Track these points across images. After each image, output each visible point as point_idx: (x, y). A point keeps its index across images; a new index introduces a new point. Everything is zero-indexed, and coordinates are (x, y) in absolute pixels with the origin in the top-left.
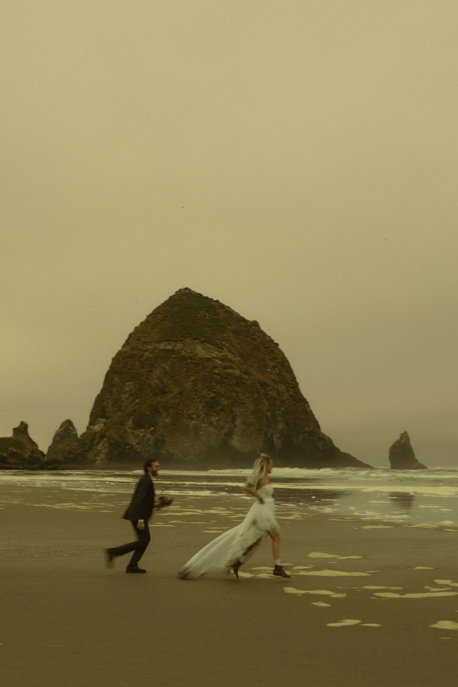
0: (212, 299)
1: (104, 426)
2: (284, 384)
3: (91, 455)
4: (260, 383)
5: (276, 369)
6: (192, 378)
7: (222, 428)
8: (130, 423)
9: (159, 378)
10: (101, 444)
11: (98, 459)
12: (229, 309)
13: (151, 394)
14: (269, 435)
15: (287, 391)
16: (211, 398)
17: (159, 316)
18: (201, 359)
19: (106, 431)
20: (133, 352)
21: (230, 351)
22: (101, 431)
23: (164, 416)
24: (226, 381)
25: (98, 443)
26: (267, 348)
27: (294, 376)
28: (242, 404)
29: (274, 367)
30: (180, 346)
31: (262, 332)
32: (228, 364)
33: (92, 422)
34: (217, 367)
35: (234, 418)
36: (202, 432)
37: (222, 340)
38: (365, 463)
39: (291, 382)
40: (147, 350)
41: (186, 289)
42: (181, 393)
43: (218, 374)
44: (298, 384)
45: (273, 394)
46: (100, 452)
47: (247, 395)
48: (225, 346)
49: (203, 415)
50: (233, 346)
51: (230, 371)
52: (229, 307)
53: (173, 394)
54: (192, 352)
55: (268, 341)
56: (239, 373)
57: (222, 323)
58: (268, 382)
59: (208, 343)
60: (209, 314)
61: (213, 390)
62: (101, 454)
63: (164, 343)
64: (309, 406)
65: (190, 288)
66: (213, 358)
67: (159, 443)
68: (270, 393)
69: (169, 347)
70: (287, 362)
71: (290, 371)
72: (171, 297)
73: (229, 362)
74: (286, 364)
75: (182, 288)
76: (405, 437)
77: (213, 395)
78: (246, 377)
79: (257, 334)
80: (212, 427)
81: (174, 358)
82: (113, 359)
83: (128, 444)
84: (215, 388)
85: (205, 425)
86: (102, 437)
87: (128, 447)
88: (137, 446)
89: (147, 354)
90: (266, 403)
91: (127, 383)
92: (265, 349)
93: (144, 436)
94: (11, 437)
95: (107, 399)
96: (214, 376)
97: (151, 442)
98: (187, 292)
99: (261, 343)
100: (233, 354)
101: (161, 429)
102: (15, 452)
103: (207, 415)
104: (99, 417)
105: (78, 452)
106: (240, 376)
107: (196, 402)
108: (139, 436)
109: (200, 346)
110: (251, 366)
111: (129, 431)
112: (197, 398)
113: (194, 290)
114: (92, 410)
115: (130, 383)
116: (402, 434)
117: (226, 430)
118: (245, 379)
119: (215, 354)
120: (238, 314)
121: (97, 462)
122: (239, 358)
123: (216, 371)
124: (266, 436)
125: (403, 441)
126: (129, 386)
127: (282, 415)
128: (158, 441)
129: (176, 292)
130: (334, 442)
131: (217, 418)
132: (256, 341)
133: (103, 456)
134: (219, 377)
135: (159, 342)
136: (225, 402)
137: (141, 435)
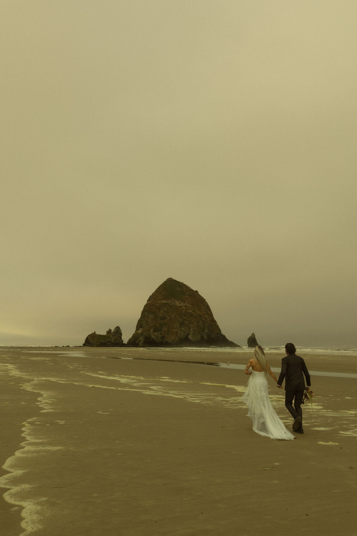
0: (180, 282)
1: (142, 331)
2: (208, 315)
3: (137, 342)
4: (199, 315)
5: (205, 309)
6: (175, 314)
7: (186, 332)
8: (152, 330)
9: (162, 314)
10: (141, 338)
11: (140, 343)
12: (187, 286)
13: (159, 319)
14: (202, 335)
15: (209, 318)
16: (181, 321)
17: (161, 289)
18: (177, 306)
19: (143, 333)
20: (152, 304)
21: (188, 303)
22: (141, 333)
23: (164, 327)
24: (187, 315)
25: (140, 337)
26: (201, 301)
27: (211, 312)
28: (192, 323)
29: (204, 309)
30: (169, 301)
31: (199, 295)
33: (137, 329)
34: (184, 309)
35: (190, 328)
37: (185, 298)
38: (238, 345)
39: (210, 314)
40: (158, 303)
41: (171, 278)
42: (171, 319)
43: (184, 312)
44: (213, 315)
45: (204, 319)
46: (140, 341)
47: (194, 320)
48: (186, 301)
49: (178, 327)
50: (189, 301)
51: (188, 311)
53: (168, 319)
54: (174, 304)
55: (201, 298)
56: (192, 312)
57: (184, 292)
58: (202, 314)
59: (180, 300)
60: (180, 288)
61: (182, 318)
62: (141, 341)
63: (164, 300)
64: (217, 323)
65: (172, 278)
66: (182, 306)
67: (163, 337)
68: (203, 319)
69: (166, 302)
71: (210, 310)
72: (165, 281)
73: (188, 307)
74: (208, 307)
75: (169, 278)
76: (253, 334)
77: (182, 320)
79: (197, 296)
80: (182, 332)
81: (168, 306)
82: (145, 306)
83: (151, 338)
85: (179, 331)
86: (141, 335)
87: (151, 339)
88: (155, 339)
89: (157, 304)
90: (201, 323)
91: (150, 315)
92: (201, 302)
93: (157, 335)
94: (106, 335)
95: (143, 321)
96: (183, 313)
97: (160, 337)
98: (171, 279)
99: (199, 300)
100: (189, 304)
101: (163, 332)
102: (109, 340)
103: (180, 327)
104: (140, 328)
106: (192, 313)
107: (176, 322)
108: (155, 335)
109: (177, 302)
110: (196, 309)
111: (152, 333)
112: (177, 321)
113: (174, 279)
114: (137, 325)
115: (152, 315)
116: (252, 334)
117: (187, 333)
118: (194, 314)
119: (183, 304)
120: (190, 288)
121: (140, 344)
122: (191, 306)
123: (183, 311)
124: (201, 335)
125: (253, 336)
126: (151, 316)
127: (207, 327)
128: (162, 336)
129: (167, 280)
130: (226, 337)
132: (197, 298)
133: (142, 342)
134: (184, 313)
135: (162, 300)
136: (187, 323)
137: (156, 334)
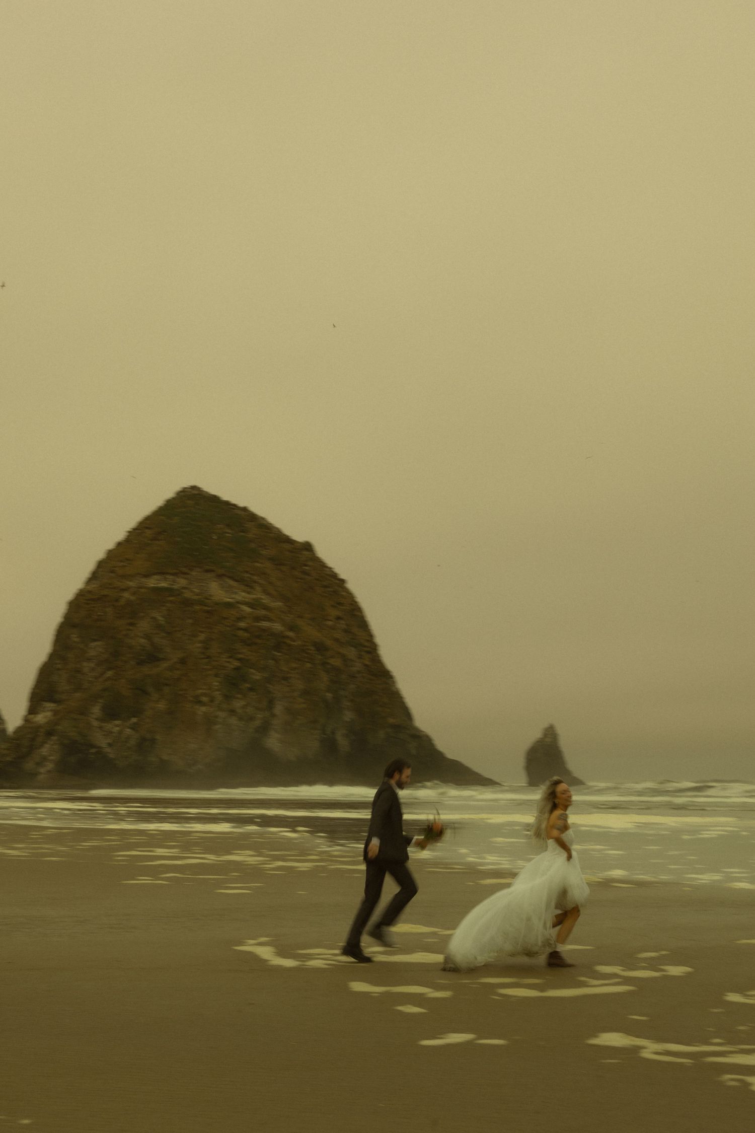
0: (235, 505)
1: (54, 715)
2: (355, 647)
3: (29, 765)
4: (314, 644)
5: (342, 622)
6: (202, 637)
7: (251, 719)
8: (96, 710)
9: (147, 637)
10: (47, 746)
11: (42, 770)
12: (265, 522)
13: (133, 662)
14: (328, 731)
15: (359, 658)
16: (234, 669)
17: (148, 532)
18: (217, 604)
19: (56, 724)
20: (105, 592)
21: (265, 592)
22: (47, 723)
23: (154, 699)
24: (259, 641)
25: (42, 745)
26: (326, 587)
27: (370, 633)
28: (285, 679)
29: (338, 618)
30: (182, 582)
31: (318, 560)
32: (263, 612)
33: (33, 709)
34: (245, 618)
35: (271, 703)
36: (218, 727)
37: (253, 572)
38: (486, 774)
39: (366, 644)
40: (127, 589)
41: (194, 488)
42: (183, 661)
43: (245, 630)
44: (376, 647)
45: (336, 662)
46: (44, 759)
47: (294, 665)
48: (255, 582)
49: (219, 698)
50: (270, 583)
51: (265, 624)
52: (263, 519)
53: (170, 662)
54: (201, 593)
55: (327, 575)
56: (281, 629)
57: (253, 545)
58: (328, 642)
59: (230, 577)
60: (232, 529)
61: (237, 657)
62: (46, 763)
63: (156, 577)
64: (394, 682)
65: (199, 486)
66: (238, 603)
67: (145, 745)
68: (332, 661)
69: (164, 584)
70: (358, 609)
71: (364, 625)
72: (167, 501)
73: (264, 609)
74: (357, 614)
75: (187, 487)
76: (550, 733)
77: (237, 664)
78: (291, 634)
79: (310, 563)
80: (235, 718)
81: (171, 602)
82: (69, 603)
83: (92, 746)
84: (239, 653)
85: (222, 714)
86: (50, 734)
87: (92, 751)
88: (108, 750)
89: (126, 595)
90: (325, 678)
91: (93, 644)
92: (324, 589)
93: (120, 733)
95: (59, 669)
96: (241, 633)
97: (132, 743)
98: (196, 492)
99: (318, 580)
100: (271, 596)
101: (149, 721)
103: (227, 697)
104: (46, 701)
105: (8, 759)
106: (282, 632)
107: (208, 675)
108: (111, 732)
109: (215, 583)
110: (300, 617)
111: (95, 723)
112: (211, 670)
114: (32, 689)
115: (97, 643)
116: (546, 730)
117: (257, 723)
118: (290, 638)
119: (241, 596)
120: (279, 530)
121: (41, 777)
122: (280, 604)
123: (242, 624)
124: (324, 732)
125: (547, 740)
126: (96, 648)
127: (350, 698)
128: (143, 740)
129: (177, 494)
130: (434, 742)
131: (243, 703)
132: (308, 574)
133: (50, 766)
134: (246, 635)
135: (147, 575)
136: (257, 676)
137: (116, 730)
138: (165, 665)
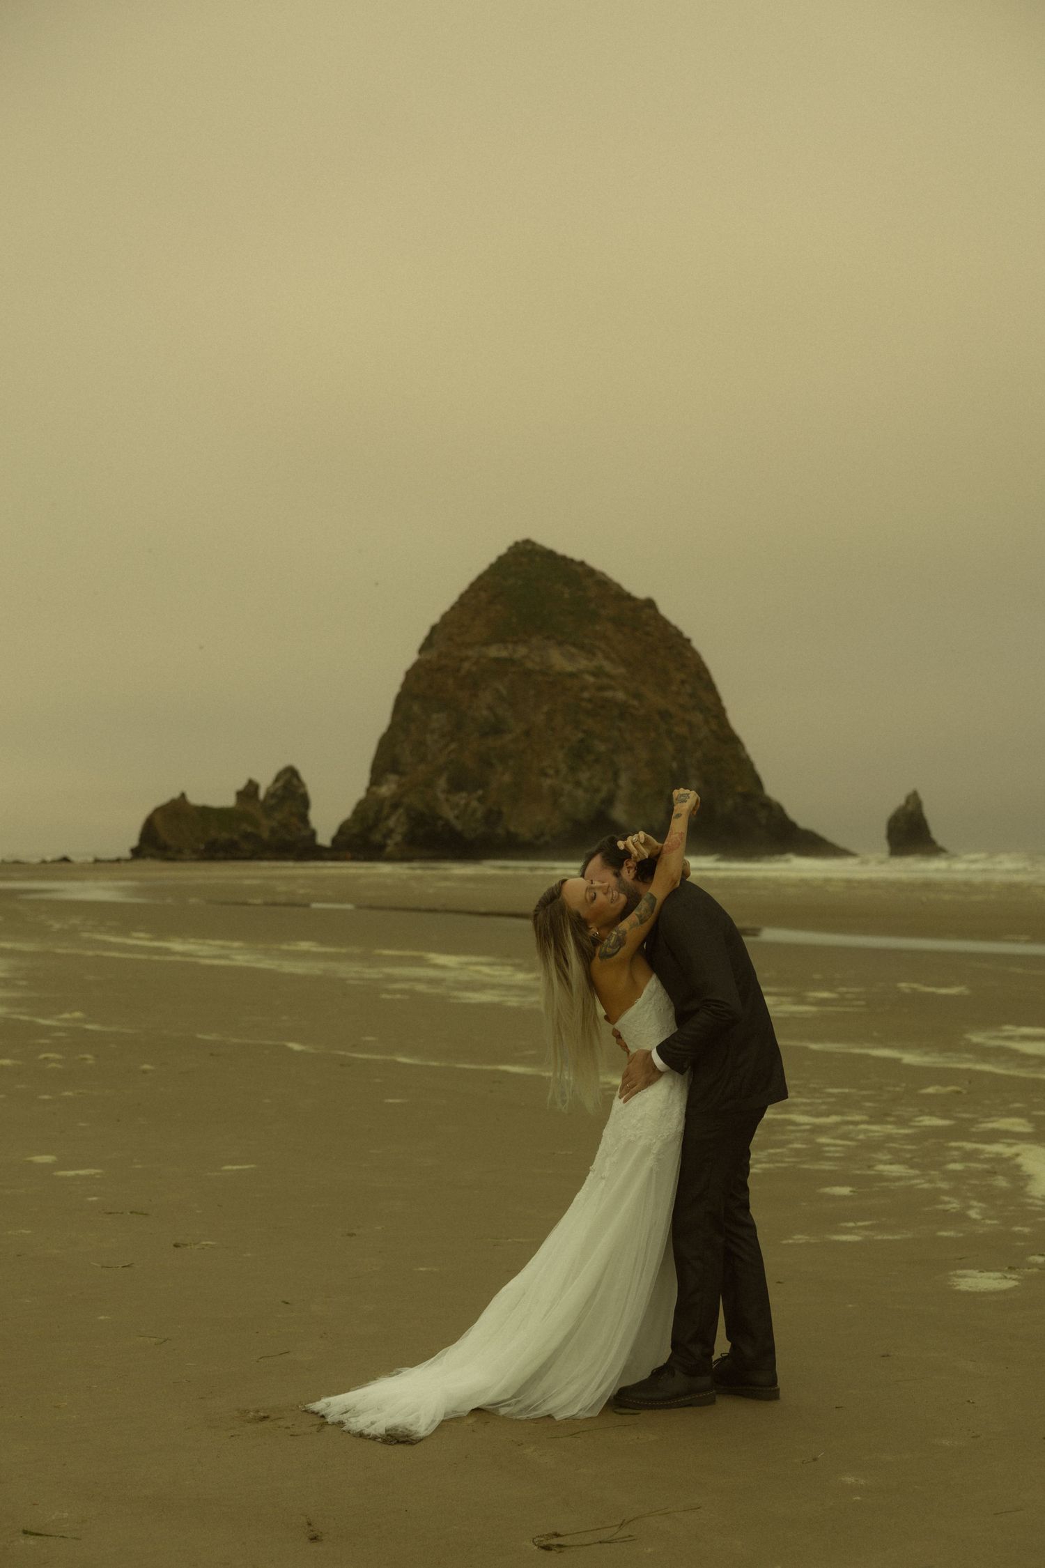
0: (572, 561)
1: (398, 787)
2: (702, 712)
3: (376, 837)
4: (659, 712)
5: (687, 685)
6: (545, 708)
7: (597, 790)
8: (442, 783)
9: (490, 708)
10: (393, 818)
11: (390, 842)
12: (602, 578)
13: (476, 734)
15: (706, 723)
16: (577, 741)
17: (482, 595)
18: (559, 674)
19: (402, 796)
20: (441, 662)
21: (607, 657)
22: (392, 796)
23: (499, 770)
24: (603, 712)
25: (388, 817)
26: (670, 648)
27: (718, 695)
29: (683, 682)
30: (522, 651)
31: (661, 618)
32: (606, 681)
33: (375, 781)
34: (588, 687)
35: (616, 775)
37: (593, 636)
40: (467, 658)
41: (527, 541)
42: (527, 733)
43: (590, 700)
44: (724, 710)
45: (682, 730)
46: (391, 831)
47: (638, 735)
48: (598, 648)
49: (563, 768)
50: (612, 647)
51: (609, 694)
52: (603, 574)
53: (514, 734)
54: (543, 663)
55: (672, 635)
56: (625, 697)
57: (592, 606)
58: (672, 709)
59: (572, 644)
60: (570, 588)
61: (581, 728)
62: (394, 835)
63: (495, 646)
65: (534, 539)
66: (580, 671)
67: (493, 816)
68: (677, 729)
69: (504, 654)
70: (705, 671)
71: (710, 687)
72: (499, 557)
73: (607, 677)
74: (704, 674)
75: (519, 539)
76: (914, 800)
77: (581, 735)
79: (652, 623)
80: (581, 790)
81: (513, 673)
82: (407, 673)
83: (440, 818)
84: (585, 724)
85: (568, 787)
86: (395, 806)
87: (440, 823)
88: (455, 822)
89: (466, 665)
90: (670, 747)
91: (435, 716)
92: (668, 651)
93: (467, 805)
94: (232, 807)
95: (402, 742)
96: (584, 704)
97: (479, 814)
98: (529, 547)
99: (661, 640)
100: (613, 661)
101: (494, 793)
102: (250, 831)
103: (573, 769)
104: (388, 773)
106: (626, 701)
107: (553, 747)
108: (457, 805)
109: (556, 652)
110: (644, 683)
111: (442, 796)
112: (556, 741)
113: (542, 544)
114: (374, 761)
115: (440, 715)
116: (909, 796)
117: (603, 794)
118: (634, 707)
120: (619, 587)
121: (388, 849)
122: (623, 669)
123: (586, 695)
125: (910, 808)
126: (439, 720)
127: (696, 766)
128: (490, 812)
129: (510, 549)
130: (787, 811)
131: (588, 775)
132: (650, 635)
133: (397, 838)
134: (589, 706)
135: (487, 644)
136: (602, 748)
137: (463, 802)
138: (508, 737)
